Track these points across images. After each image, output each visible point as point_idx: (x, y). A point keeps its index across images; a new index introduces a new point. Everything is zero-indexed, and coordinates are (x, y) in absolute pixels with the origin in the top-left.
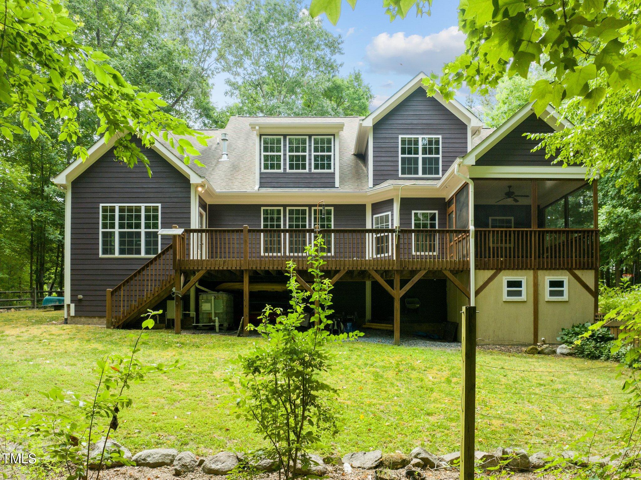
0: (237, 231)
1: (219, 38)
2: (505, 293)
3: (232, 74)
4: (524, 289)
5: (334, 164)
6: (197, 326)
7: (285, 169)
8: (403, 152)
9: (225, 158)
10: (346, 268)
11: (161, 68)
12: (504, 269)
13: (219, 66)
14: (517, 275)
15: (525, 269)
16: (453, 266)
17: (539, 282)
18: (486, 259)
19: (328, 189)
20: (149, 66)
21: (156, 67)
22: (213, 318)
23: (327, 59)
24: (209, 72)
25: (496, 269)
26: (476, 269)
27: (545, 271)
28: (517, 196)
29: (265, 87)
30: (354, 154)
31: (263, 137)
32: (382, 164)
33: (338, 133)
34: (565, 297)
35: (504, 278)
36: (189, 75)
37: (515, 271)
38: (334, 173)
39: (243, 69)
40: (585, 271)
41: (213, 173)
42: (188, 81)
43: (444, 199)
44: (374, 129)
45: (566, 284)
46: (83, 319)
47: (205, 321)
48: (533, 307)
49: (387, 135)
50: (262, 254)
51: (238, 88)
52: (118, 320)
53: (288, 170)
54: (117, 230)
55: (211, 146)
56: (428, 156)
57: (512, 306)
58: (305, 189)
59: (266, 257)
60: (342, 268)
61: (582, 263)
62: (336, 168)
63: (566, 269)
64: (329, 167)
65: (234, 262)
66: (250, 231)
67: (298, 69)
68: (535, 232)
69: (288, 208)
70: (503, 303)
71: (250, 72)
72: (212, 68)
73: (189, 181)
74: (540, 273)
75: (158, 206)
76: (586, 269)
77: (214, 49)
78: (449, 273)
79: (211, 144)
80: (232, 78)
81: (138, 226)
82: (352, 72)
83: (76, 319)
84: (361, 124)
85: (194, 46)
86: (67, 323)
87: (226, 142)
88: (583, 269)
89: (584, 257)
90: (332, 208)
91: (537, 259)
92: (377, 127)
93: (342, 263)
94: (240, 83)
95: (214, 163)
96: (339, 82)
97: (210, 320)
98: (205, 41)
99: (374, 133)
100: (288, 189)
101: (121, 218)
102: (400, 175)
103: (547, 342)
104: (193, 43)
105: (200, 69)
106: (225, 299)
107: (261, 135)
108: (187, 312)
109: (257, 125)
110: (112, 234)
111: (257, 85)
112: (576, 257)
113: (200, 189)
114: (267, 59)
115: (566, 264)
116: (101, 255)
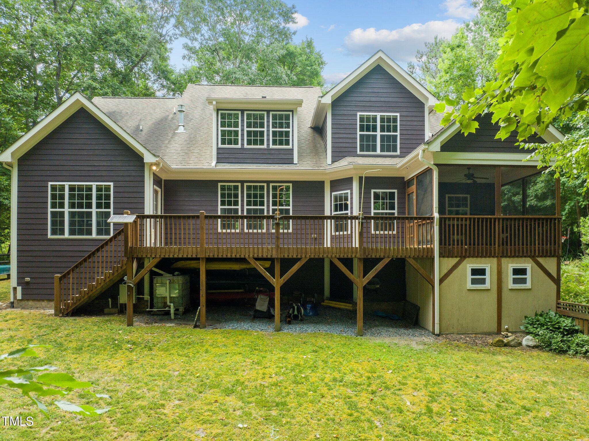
0: (193, 217)
1: (177, 5)
2: (469, 281)
3: (191, 39)
4: (487, 277)
5: (293, 140)
6: (152, 311)
7: (243, 144)
8: (362, 129)
9: (181, 130)
10: (308, 256)
11: (119, 35)
12: (469, 257)
13: (177, 32)
14: (481, 263)
15: (489, 257)
16: (417, 254)
17: (503, 269)
18: (451, 247)
19: (287, 165)
20: (107, 32)
21: (114, 33)
22: (168, 303)
23: (281, 27)
24: (168, 38)
25: (460, 257)
26: (440, 257)
27: (508, 259)
28: (477, 178)
29: (222, 53)
30: (311, 127)
31: (220, 112)
32: (341, 140)
33: (297, 108)
34: (528, 285)
35: (468, 265)
36: (147, 42)
37: (479, 259)
38: (292, 150)
39: (200, 35)
40: (548, 258)
41: (169, 146)
42: (146, 47)
43: (404, 178)
44: (332, 105)
45: (529, 272)
46: (31, 303)
47: (160, 305)
48: (496, 295)
49: (345, 112)
50: (219, 230)
51: (195, 52)
52: (67, 308)
53: (246, 146)
54: (67, 210)
55: (168, 116)
56: (386, 133)
57: (477, 295)
58: (263, 165)
59: (224, 233)
60: (303, 256)
61: (545, 250)
62: (295, 144)
63: (529, 257)
64: (287, 143)
65: (190, 249)
66: (206, 217)
67: (253, 36)
68: (499, 219)
69: (245, 184)
70: (467, 291)
71: (207, 37)
72: (170, 34)
73: (143, 159)
74: (504, 260)
75: (110, 185)
76: (549, 257)
77: (172, 16)
78: (413, 261)
79: (167, 114)
80: (189, 43)
81: (89, 206)
82: (305, 40)
83: (23, 303)
84: (320, 101)
85: (153, 13)
86: (13, 307)
87: (183, 114)
88: (545, 257)
89: (547, 245)
90: (291, 185)
91: (501, 246)
92: (336, 103)
93: (304, 251)
94: (197, 48)
95: (170, 135)
96: (292, 48)
97: (165, 305)
98: (163, 8)
99: (332, 110)
100: (246, 165)
101: (71, 197)
102: (358, 152)
103: (510, 330)
104: (152, 10)
105: (158, 36)
106: (181, 282)
107: (218, 110)
108: (141, 296)
109: (214, 100)
110: (62, 214)
111: (214, 51)
112: (539, 244)
113: (154, 168)
114: (224, 27)
115: (529, 252)
116: (50, 236)
